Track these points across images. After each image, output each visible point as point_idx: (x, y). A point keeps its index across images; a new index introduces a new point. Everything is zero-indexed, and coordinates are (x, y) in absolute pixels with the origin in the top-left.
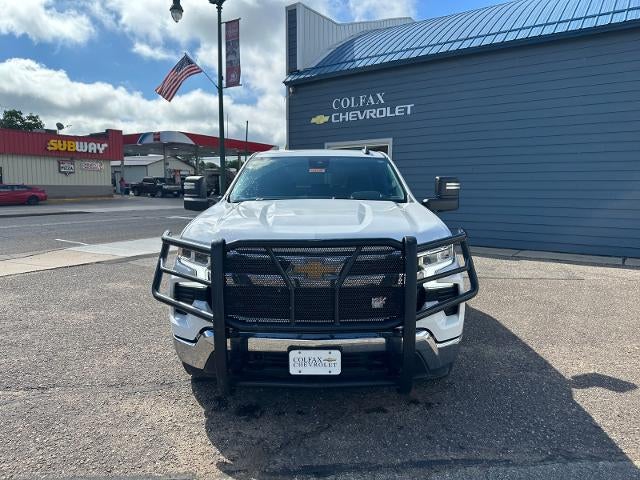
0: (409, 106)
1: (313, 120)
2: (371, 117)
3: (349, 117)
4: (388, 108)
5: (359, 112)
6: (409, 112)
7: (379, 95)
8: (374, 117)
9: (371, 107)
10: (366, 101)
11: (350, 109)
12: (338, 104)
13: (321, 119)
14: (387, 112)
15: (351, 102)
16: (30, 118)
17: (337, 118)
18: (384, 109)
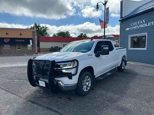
0: (152, 23)
1: (126, 30)
2: (141, 27)
3: (135, 27)
4: (146, 24)
5: (138, 26)
6: (152, 24)
7: (143, 20)
8: (142, 27)
9: (141, 24)
10: (140, 22)
11: (135, 25)
12: (132, 24)
13: (128, 29)
14: (146, 25)
15: (136, 23)
16: (84, 34)
17: (132, 28)
18: (145, 24)
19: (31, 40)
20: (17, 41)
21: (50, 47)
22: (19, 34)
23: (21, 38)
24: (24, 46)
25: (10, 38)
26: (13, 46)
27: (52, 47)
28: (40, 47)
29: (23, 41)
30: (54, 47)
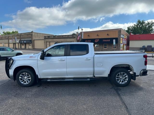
19: (115, 40)
20: (104, 41)
21: (141, 46)
22: (106, 34)
23: (107, 38)
24: (110, 45)
25: (100, 39)
26: (101, 45)
27: (143, 46)
28: (130, 47)
29: (109, 40)
30: (146, 46)
